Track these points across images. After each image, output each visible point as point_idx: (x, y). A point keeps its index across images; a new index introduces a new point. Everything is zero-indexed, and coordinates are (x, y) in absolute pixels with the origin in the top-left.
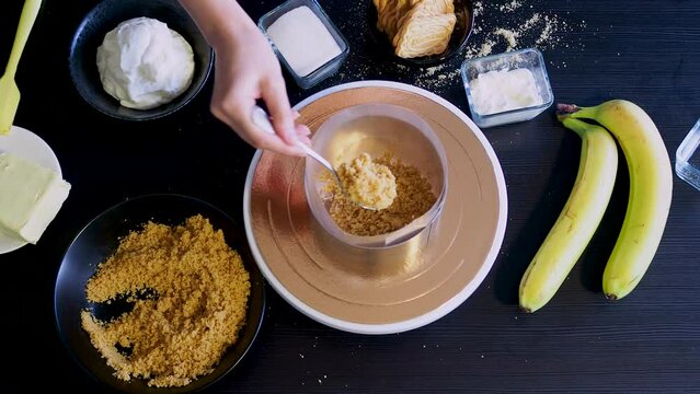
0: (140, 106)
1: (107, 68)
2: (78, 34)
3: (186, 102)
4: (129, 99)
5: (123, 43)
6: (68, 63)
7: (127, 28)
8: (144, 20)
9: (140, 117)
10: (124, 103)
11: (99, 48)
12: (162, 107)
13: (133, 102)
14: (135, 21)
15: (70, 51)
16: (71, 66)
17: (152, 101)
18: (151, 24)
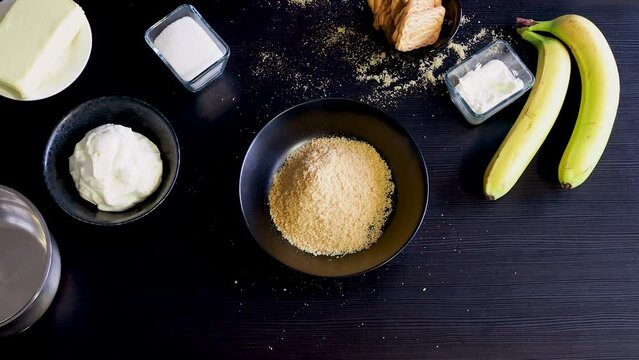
0: (117, 208)
1: (80, 177)
2: (49, 148)
3: (160, 201)
4: (105, 203)
5: (94, 152)
6: (44, 177)
7: (94, 137)
8: (110, 127)
9: (119, 221)
10: (100, 207)
11: (71, 159)
12: (137, 207)
13: (110, 206)
14: (101, 129)
15: (43, 166)
16: (46, 180)
17: (128, 202)
18: (116, 130)
